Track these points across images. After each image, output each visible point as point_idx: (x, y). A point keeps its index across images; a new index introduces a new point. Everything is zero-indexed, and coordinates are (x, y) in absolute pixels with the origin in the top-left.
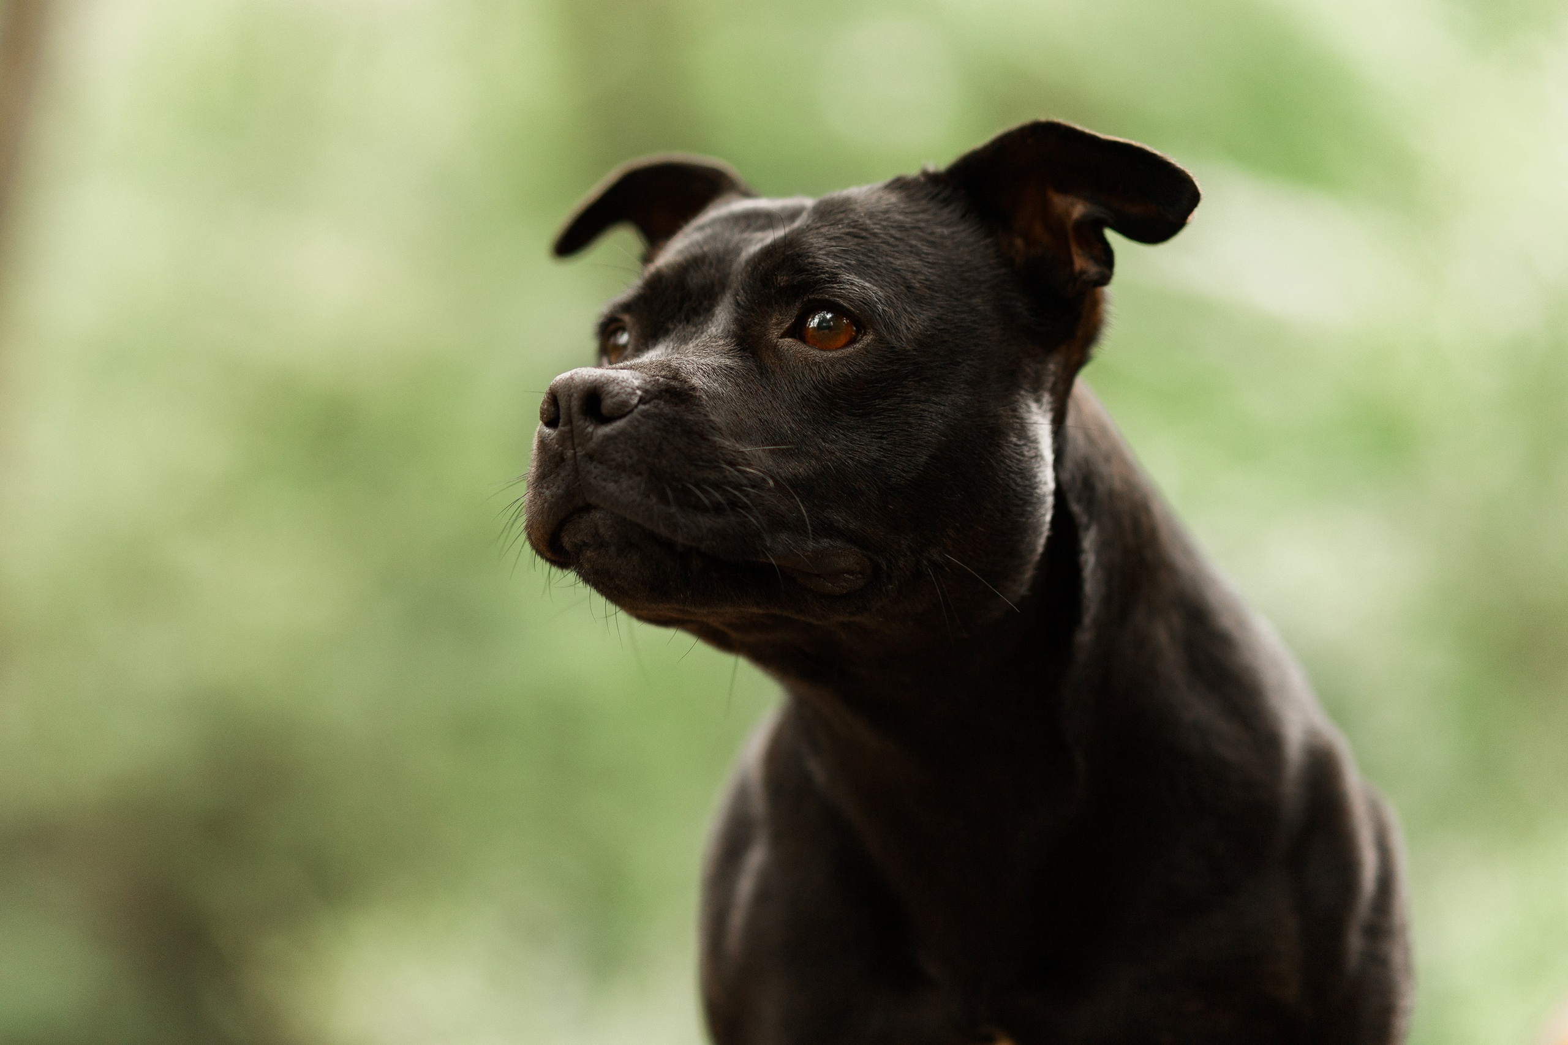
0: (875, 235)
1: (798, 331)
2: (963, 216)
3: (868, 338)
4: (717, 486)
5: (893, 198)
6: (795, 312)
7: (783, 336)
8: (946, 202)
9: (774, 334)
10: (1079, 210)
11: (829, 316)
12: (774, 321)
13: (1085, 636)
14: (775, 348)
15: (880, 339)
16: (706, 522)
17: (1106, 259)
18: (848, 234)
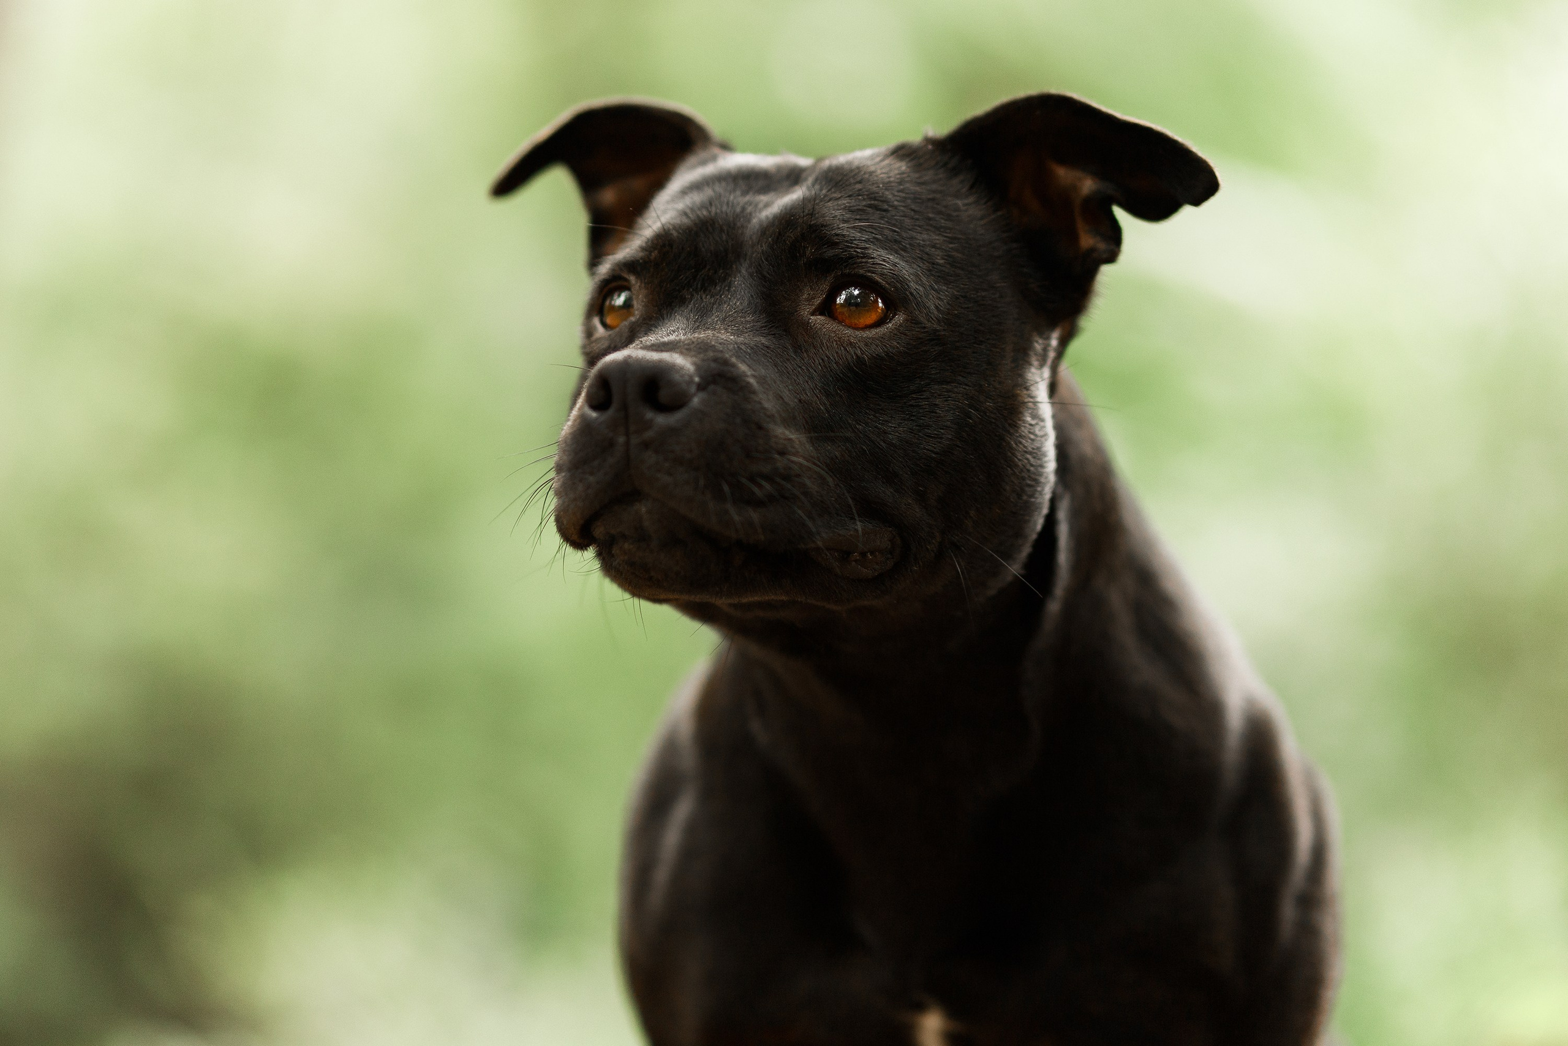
0: (895, 207)
1: (827, 308)
2: (972, 187)
3: (900, 318)
4: (768, 478)
5: (902, 166)
6: (825, 286)
7: (813, 314)
8: (954, 172)
9: (805, 311)
10: (1088, 185)
11: (856, 292)
12: (805, 296)
13: (1054, 607)
14: (806, 326)
15: (913, 321)
16: (755, 515)
17: (1114, 236)
18: (870, 206)
